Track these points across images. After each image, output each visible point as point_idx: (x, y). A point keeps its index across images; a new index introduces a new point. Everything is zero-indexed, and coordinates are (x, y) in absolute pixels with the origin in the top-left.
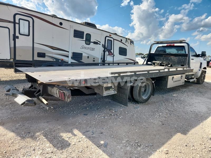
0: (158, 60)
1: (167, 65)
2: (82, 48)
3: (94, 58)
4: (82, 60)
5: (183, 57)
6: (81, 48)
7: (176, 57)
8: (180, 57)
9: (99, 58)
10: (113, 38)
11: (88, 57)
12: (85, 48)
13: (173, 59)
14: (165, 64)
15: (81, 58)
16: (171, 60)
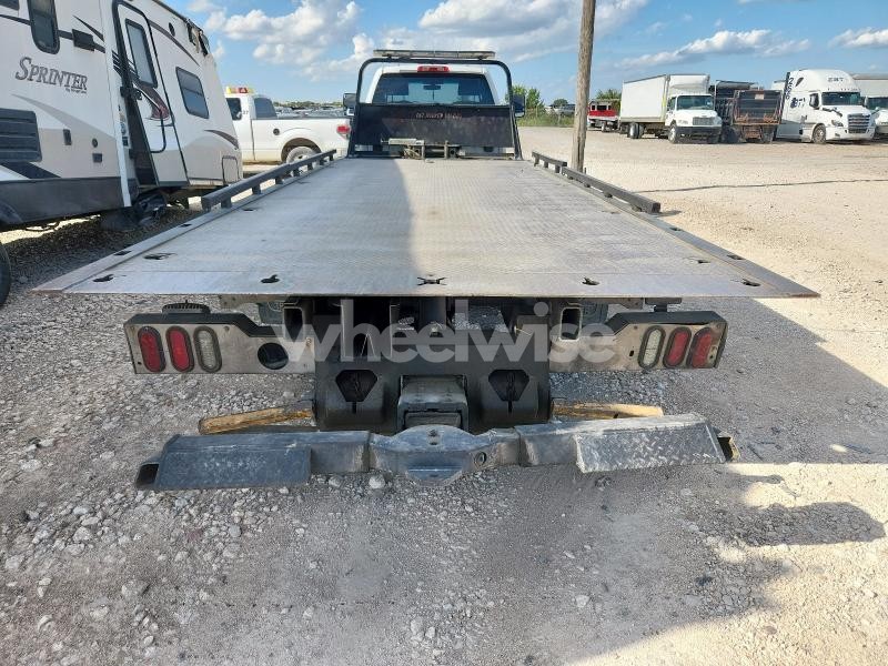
0: (398, 133)
1: (452, 152)
2: (22, 74)
3: (95, 143)
4: (39, 156)
5: (493, 118)
6: (17, 77)
7: (469, 119)
8: (483, 118)
9: (114, 140)
10: (142, 13)
11: (67, 136)
12: (40, 74)
13: (455, 126)
14: (445, 150)
15: (35, 149)
16: (449, 133)
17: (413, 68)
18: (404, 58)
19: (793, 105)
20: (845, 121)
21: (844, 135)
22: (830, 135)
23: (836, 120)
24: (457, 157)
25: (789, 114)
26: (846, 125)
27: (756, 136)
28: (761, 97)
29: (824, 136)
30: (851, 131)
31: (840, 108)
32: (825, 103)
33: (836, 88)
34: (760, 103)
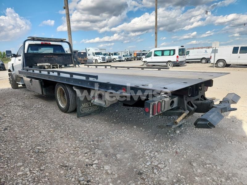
7: (60, 57)
8: (64, 57)
17: (39, 42)
18: (38, 39)
19: (89, 55)
20: (101, 58)
21: (102, 61)
22: (99, 62)
23: (99, 58)
24: (62, 67)
25: (88, 57)
26: (101, 59)
27: (84, 62)
28: (83, 54)
29: (98, 62)
30: (103, 61)
31: (99, 56)
32: (96, 55)
33: (97, 51)
34: (82, 55)
